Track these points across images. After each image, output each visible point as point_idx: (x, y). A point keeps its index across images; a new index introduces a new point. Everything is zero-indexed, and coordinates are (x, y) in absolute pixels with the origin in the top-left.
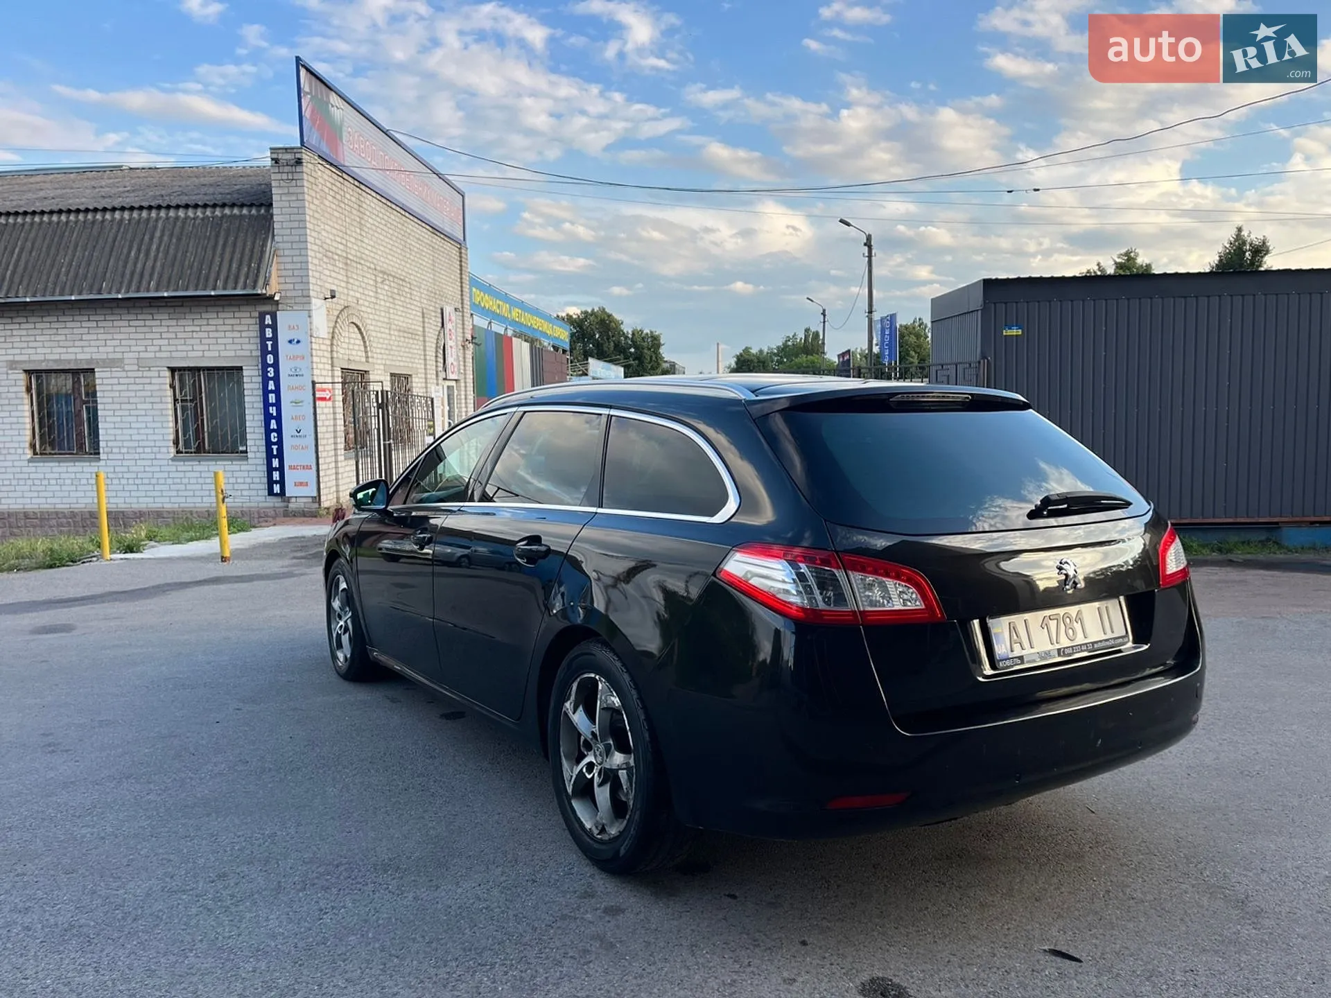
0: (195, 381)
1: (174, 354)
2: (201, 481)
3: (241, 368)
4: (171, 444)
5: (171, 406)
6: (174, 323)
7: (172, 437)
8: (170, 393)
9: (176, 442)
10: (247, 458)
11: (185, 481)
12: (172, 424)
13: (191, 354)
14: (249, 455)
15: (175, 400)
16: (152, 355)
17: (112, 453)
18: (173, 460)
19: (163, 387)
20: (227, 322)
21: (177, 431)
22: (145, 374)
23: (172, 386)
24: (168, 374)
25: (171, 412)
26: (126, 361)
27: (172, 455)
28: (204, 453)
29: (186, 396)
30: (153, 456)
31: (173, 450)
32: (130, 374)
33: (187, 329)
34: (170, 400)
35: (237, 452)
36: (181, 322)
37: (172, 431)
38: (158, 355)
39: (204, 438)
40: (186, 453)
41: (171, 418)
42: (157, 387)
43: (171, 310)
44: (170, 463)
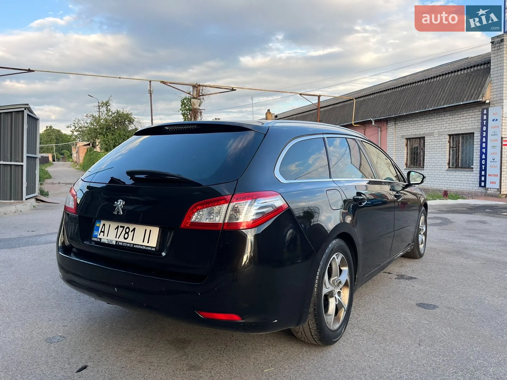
0: (457, 139)
1: (450, 129)
2: (455, 179)
3: (473, 133)
4: (447, 164)
5: (448, 150)
6: (451, 117)
7: (447, 162)
8: (448, 144)
9: (449, 164)
10: (473, 171)
11: (450, 179)
12: (448, 157)
13: (456, 129)
14: (474, 169)
15: (450, 147)
16: (443, 130)
17: (428, 167)
18: (447, 170)
19: (446, 142)
20: (470, 114)
21: (450, 159)
22: (441, 138)
23: (449, 142)
24: (448, 137)
25: (448, 152)
26: (435, 133)
27: (446, 169)
28: (458, 168)
29: (454, 145)
30: (440, 169)
31: (447, 167)
32: (436, 138)
33: (456, 119)
34: (448, 147)
35: (470, 168)
36: (454, 116)
37: (448, 159)
38: (445, 130)
39: (459, 162)
40: (452, 168)
41: (448, 154)
42: (443, 142)
43: (451, 112)
44: (446, 171)
